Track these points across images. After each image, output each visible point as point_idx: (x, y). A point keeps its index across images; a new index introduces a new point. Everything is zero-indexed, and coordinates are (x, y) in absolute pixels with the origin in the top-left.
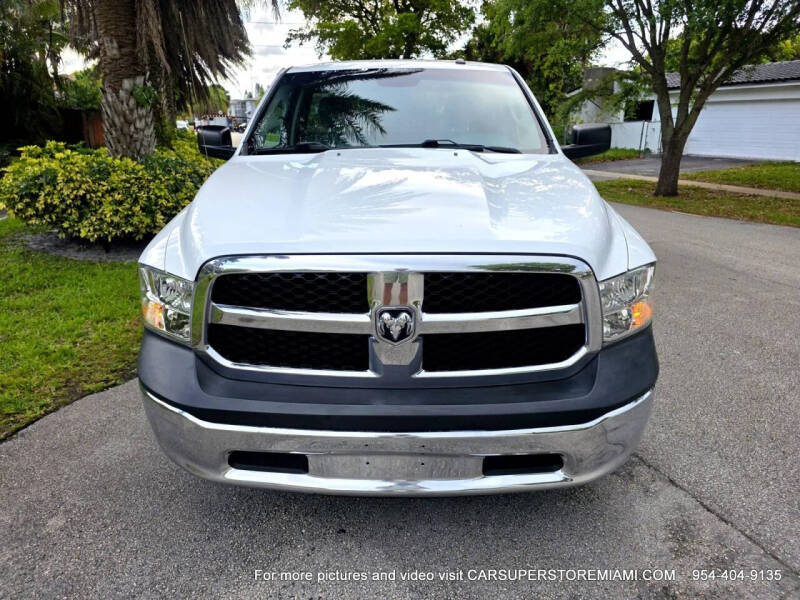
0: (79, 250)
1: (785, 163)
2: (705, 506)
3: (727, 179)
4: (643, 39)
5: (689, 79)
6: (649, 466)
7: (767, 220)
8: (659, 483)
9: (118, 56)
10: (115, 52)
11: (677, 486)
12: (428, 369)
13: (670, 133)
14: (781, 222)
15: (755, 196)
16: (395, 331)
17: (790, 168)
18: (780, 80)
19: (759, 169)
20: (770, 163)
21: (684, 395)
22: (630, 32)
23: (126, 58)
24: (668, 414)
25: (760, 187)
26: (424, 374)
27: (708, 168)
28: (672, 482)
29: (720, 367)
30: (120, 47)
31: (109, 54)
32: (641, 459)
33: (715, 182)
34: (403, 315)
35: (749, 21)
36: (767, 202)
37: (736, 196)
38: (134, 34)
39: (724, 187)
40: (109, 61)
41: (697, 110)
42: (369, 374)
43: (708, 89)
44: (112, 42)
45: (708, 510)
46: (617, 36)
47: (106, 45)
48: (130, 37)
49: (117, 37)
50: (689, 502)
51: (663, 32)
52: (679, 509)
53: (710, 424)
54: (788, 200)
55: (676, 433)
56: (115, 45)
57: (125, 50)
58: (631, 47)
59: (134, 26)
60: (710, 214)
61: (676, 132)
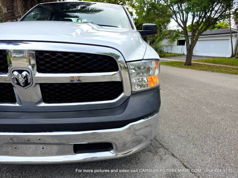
1: (223, 58)
2: (184, 165)
3: (206, 61)
4: (181, 19)
5: (194, 31)
6: (165, 148)
7: (217, 72)
8: (167, 155)
9: (7, 13)
10: (6, 11)
11: (174, 157)
13: (189, 47)
14: (222, 72)
15: (214, 66)
16: (22, 81)
17: (224, 59)
18: (221, 34)
19: (216, 59)
20: (219, 57)
21: (183, 121)
22: (176, 17)
23: (10, 13)
24: (176, 128)
25: (216, 64)
26: (43, 104)
27: (201, 59)
28: (173, 155)
30: (8, 10)
31: (4, 12)
32: (162, 145)
33: (203, 62)
34: (24, 73)
35: (211, 14)
36: (218, 67)
37: (209, 66)
38: (13, 6)
39: (205, 63)
40: (4, 14)
41: (197, 40)
42: (17, 105)
43: (200, 34)
44: (5, 8)
45: (186, 167)
46: (173, 18)
47: (3, 9)
48: (11, 7)
49: (7, 6)
50: (177, 163)
53: (191, 132)
54: (224, 67)
55: (178, 135)
56: (6, 9)
57: (9, 11)
58: (177, 21)
59: (13, 3)
60: (200, 70)
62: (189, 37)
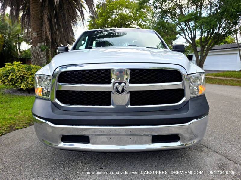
0: (20, 93)
1: (233, 71)
2: (229, 159)
3: (216, 75)
4: (189, 36)
5: (203, 47)
6: (207, 148)
7: (230, 85)
8: (211, 152)
9: (37, 37)
10: (36, 35)
11: (218, 153)
12: (131, 105)
13: (199, 62)
14: (235, 85)
15: (225, 79)
16: (120, 90)
17: (235, 72)
18: (228, 48)
19: (225, 73)
20: (228, 71)
21: (215, 127)
22: (185, 35)
23: (39, 37)
24: (211, 133)
25: (227, 77)
26: (129, 106)
27: (210, 73)
28: (216, 152)
29: (225, 120)
30: (37, 34)
31: (34, 36)
32: (204, 145)
33: (213, 76)
34: (123, 84)
35: (219, 31)
36: (230, 81)
37: (220, 79)
38: (42, 31)
39: (216, 77)
40: (34, 38)
41: (206, 55)
42: (112, 107)
43: (209, 49)
44: (35, 32)
45: (230, 160)
46: (181, 35)
47: (33, 33)
48: (41, 31)
49: (37, 31)
50: (223, 158)
51: (194, 34)
52: (220, 160)
53: (225, 135)
54: (235, 80)
55: (215, 138)
56: (36, 33)
57: (39, 35)
58: (186, 38)
59: (42, 28)
60: (213, 83)
61: (200, 61)
62: (198, 52)
